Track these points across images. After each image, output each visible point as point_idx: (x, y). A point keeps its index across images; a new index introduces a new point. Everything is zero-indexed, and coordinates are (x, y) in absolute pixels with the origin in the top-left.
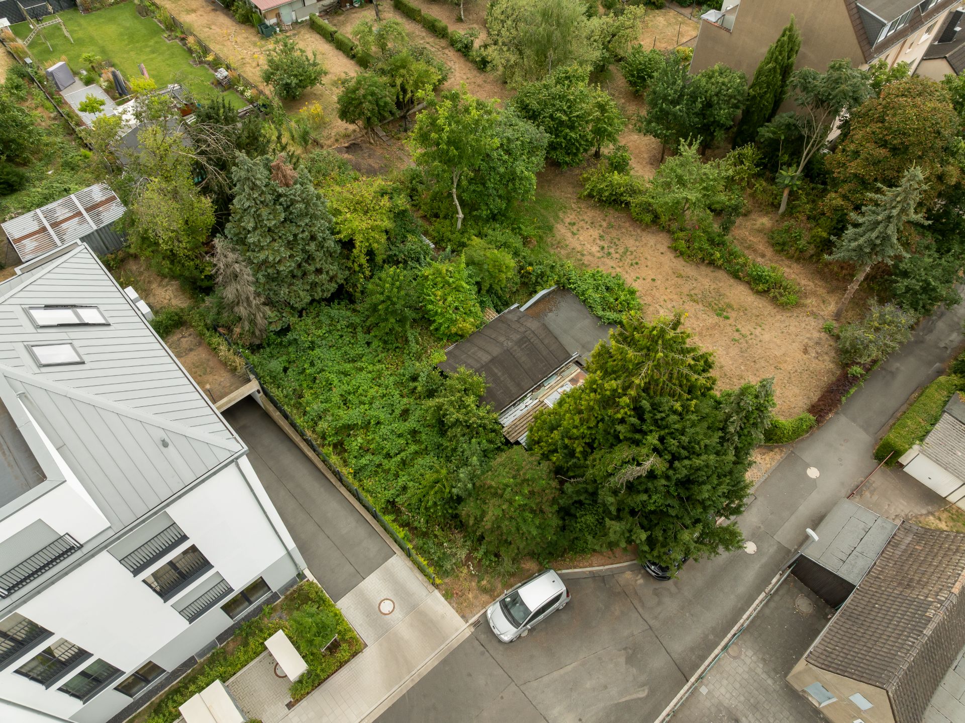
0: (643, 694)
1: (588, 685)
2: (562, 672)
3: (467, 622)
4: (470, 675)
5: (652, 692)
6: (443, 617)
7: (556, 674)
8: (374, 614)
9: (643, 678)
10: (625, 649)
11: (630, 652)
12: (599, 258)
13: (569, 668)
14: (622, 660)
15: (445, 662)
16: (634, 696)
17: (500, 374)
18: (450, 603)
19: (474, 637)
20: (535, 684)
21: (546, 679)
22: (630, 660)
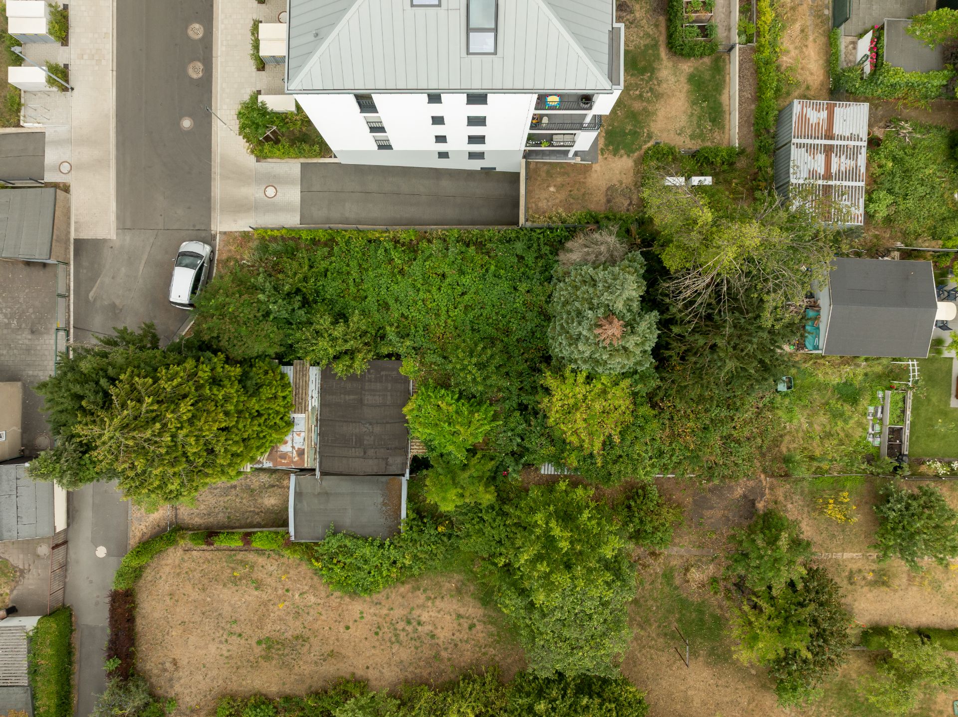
0: (91, 294)
1: (123, 270)
2: (143, 262)
3: (220, 233)
4: (189, 208)
5: (87, 301)
6: (235, 221)
7: (145, 257)
8: (273, 181)
9: (98, 304)
10: (121, 310)
11: (117, 311)
12: (412, 609)
13: (141, 268)
14: (117, 302)
15: (209, 199)
16: (94, 289)
17: (347, 397)
18: (240, 232)
19: (208, 229)
20: (152, 240)
21: (148, 249)
22: (113, 306)
